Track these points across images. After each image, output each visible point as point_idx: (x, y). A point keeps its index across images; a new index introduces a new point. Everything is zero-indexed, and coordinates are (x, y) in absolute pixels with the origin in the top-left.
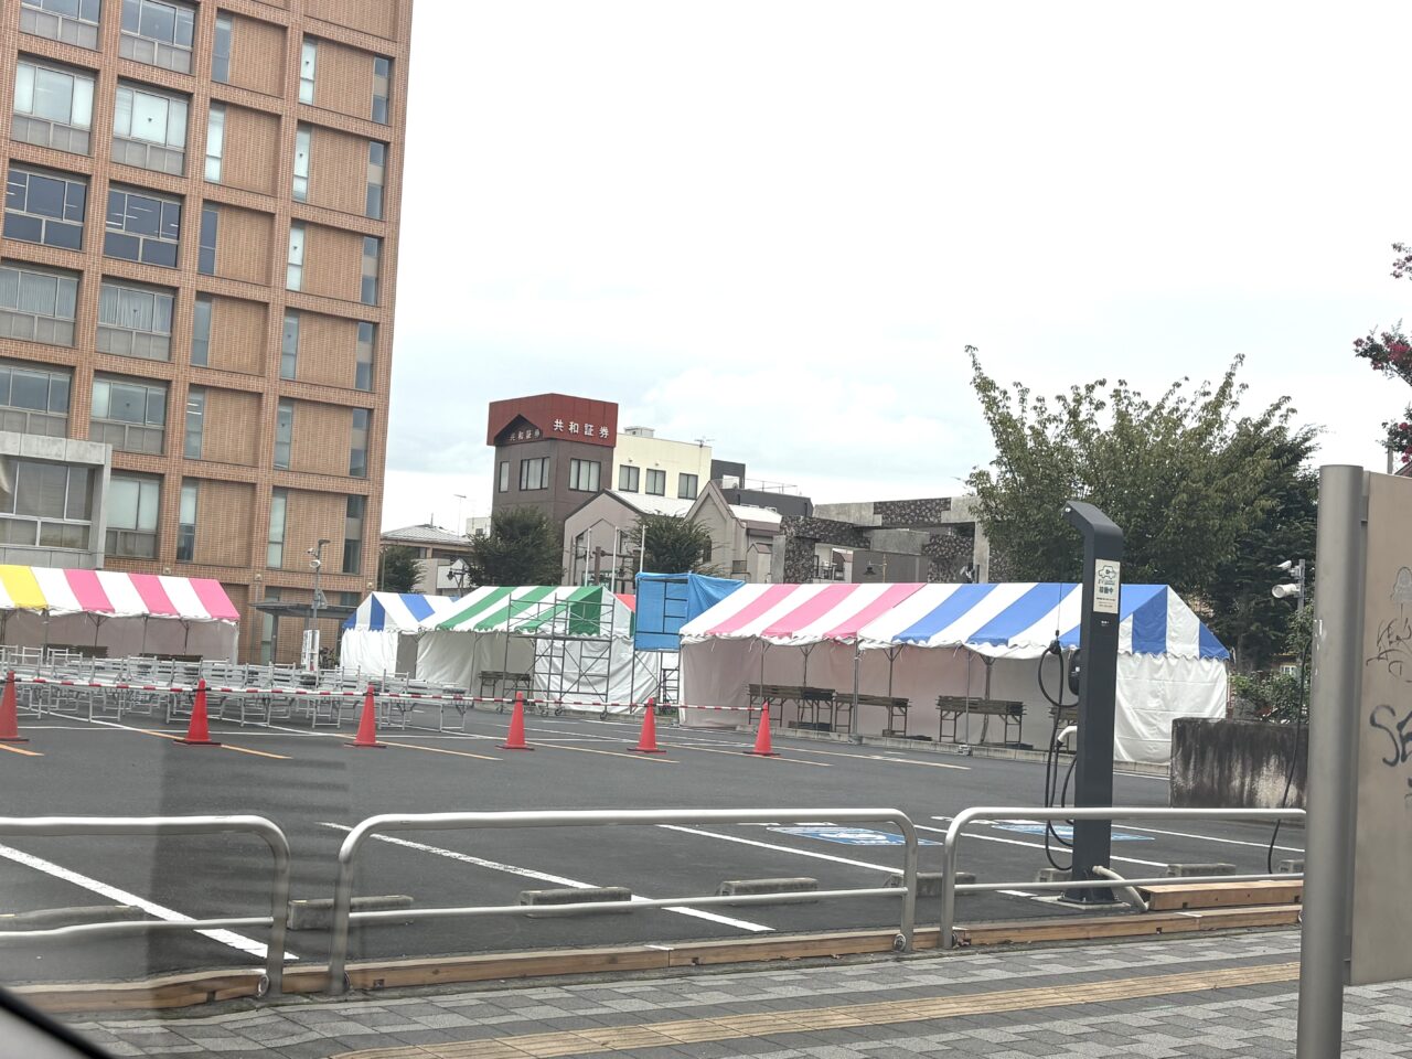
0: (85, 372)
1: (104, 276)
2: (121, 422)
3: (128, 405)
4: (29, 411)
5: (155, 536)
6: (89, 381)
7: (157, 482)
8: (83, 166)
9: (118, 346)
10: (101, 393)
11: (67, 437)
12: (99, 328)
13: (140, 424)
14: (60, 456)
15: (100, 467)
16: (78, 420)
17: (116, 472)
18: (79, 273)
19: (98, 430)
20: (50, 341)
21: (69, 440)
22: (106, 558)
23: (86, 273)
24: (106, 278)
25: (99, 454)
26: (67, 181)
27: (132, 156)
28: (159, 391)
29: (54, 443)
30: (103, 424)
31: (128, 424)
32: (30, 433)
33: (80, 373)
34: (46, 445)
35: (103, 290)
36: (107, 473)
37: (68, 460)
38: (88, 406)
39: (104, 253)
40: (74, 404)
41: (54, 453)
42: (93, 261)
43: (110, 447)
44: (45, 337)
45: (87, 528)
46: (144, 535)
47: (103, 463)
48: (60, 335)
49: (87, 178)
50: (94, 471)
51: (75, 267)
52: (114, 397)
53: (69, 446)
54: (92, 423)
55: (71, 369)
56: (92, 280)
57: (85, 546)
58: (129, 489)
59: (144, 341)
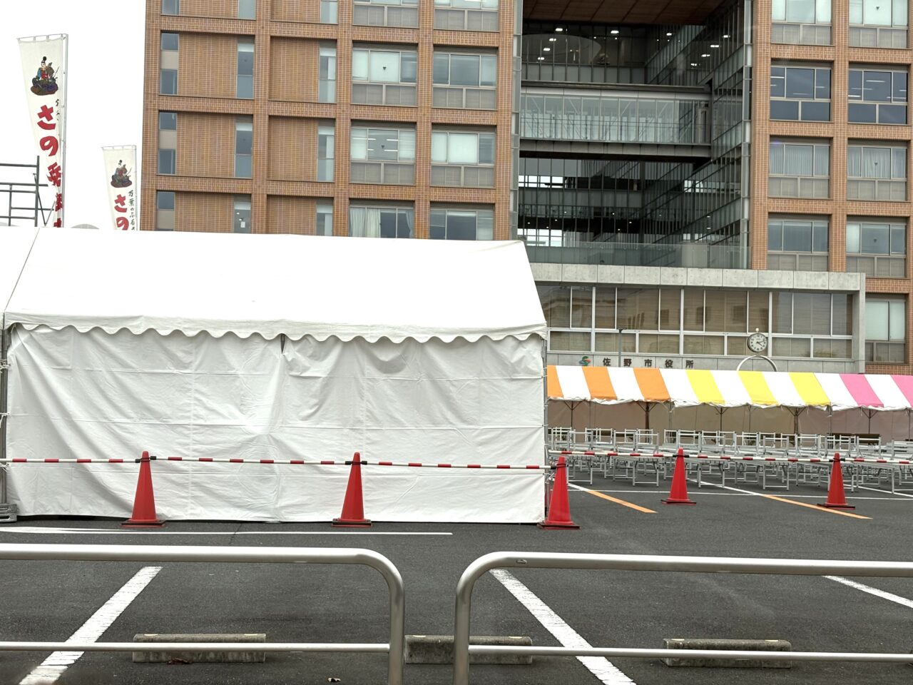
0: (839, 219)
1: (849, 139)
2: (872, 255)
3: (875, 240)
4: (798, 253)
5: (904, 344)
6: (843, 225)
7: (904, 301)
8: (827, 55)
9: (864, 193)
10: (853, 233)
11: (828, 270)
12: (849, 181)
13: (885, 255)
14: (824, 286)
15: (857, 292)
16: (836, 256)
17: (870, 295)
18: (829, 140)
19: (852, 262)
20: (812, 196)
21: (831, 273)
22: (866, 364)
23: (835, 139)
24: (851, 140)
25: (854, 282)
26: (816, 68)
27: (866, 40)
28: (900, 227)
29: (819, 277)
30: (856, 258)
31: (876, 256)
32: (800, 270)
33: (836, 218)
34: (813, 278)
35: (849, 150)
36: (862, 297)
37: (831, 288)
38: (843, 243)
39: (849, 121)
40: (833, 243)
41: (820, 284)
42: (840, 129)
43: (864, 275)
44: (807, 194)
45: (849, 341)
46: (895, 344)
47: (858, 289)
48: (817, 191)
49: (831, 63)
50: (852, 296)
51: (826, 135)
52: (864, 235)
53: (832, 278)
54: (848, 257)
55: (829, 217)
56: (840, 144)
57: (849, 356)
58: (880, 308)
59: (885, 188)
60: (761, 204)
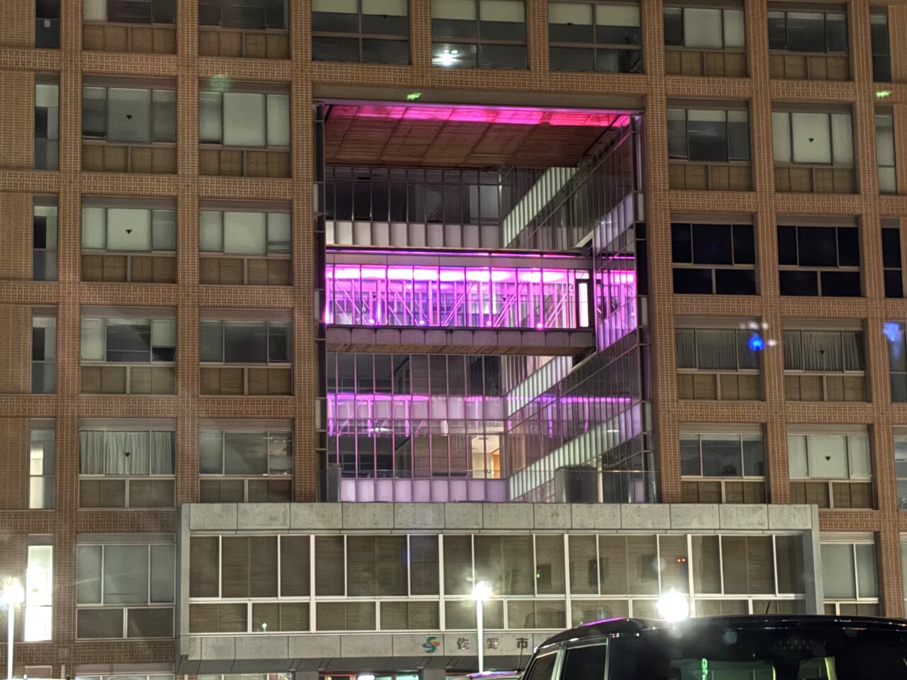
0: (776, 429)
1: (783, 318)
4: (723, 479)
5: (878, 605)
6: (782, 437)
7: (872, 542)
8: (746, 205)
9: (809, 393)
11: (766, 502)
12: (786, 376)
14: (762, 525)
15: (808, 533)
16: (776, 482)
18: (757, 320)
19: (799, 491)
21: (771, 506)
23: (763, 318)
25: (805, 518)
29: (755, 511)
30: (803, 483)
33: (773, 427)
34: (746, 514)
35: (784, 335)
36: (816, 538)
37: (772, 527)
38: (784, 462)
39: (781, 294)
40: (770, 463)
41: (756, 522)
42: (770, 304)
43: (816, 508)
46: (865, 605)
47: (810, 526)
51: (751, 313)
53: (772, 512)
54: (793, 483)
55: (762, 427)
56: (772, 325)
59: (837, 384)
60: (669, 411)
